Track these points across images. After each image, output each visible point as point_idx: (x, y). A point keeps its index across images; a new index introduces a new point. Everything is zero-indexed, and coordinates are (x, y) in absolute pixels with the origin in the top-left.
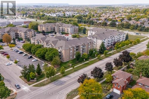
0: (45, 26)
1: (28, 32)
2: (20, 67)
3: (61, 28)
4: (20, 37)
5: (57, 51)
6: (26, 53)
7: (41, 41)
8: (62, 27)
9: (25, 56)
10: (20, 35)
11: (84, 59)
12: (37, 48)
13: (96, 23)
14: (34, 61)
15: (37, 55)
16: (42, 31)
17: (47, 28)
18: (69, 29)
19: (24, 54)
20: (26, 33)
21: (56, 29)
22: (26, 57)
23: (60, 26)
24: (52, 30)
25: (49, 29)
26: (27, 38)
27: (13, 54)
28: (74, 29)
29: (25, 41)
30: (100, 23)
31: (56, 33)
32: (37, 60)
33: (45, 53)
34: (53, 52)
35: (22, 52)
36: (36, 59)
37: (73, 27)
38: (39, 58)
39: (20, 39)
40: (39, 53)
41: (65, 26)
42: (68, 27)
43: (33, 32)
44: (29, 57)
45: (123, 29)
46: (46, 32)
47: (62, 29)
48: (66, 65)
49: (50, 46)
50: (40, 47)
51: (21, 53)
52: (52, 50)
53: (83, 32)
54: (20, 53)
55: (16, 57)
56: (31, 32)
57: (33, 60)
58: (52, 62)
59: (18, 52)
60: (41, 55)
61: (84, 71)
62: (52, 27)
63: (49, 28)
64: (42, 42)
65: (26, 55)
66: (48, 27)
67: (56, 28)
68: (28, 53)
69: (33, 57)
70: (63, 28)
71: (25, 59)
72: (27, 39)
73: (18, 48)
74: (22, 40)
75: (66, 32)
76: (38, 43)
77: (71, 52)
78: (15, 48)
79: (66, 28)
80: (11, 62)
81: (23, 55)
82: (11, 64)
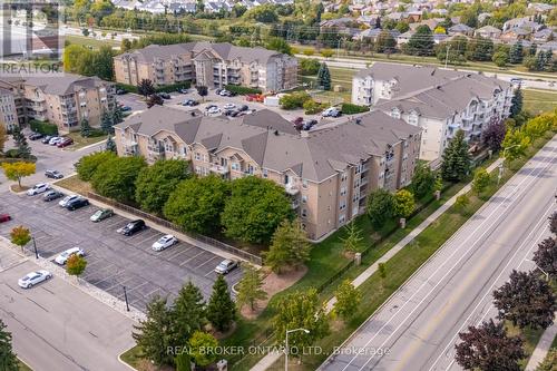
0: (149, 60)
1: (82, 94)
2: (104, 293)
3: (222, 66)
4: (42, 119)
5: (280, 189)
6: (105, 207)
7: (178, 139)
8: (229, 62)
9: (101, 219)
10: (41, 109)
11: (403, 221)
12: (168, 177)
13: (350, 39)
14: (163, 249)
15: (181, 220)
16: (135, 84)
17: (160, 68)
18: (260, 71)
19: (99, 214)
20: (69, 95)
21: (198, 73)
22: (114, 229)
23: (218, 56)
24: (182, 79)
25: (166, 72)
26: (76, 124)
27: (35, 213)
28: (283, 69)
29: (73, 137)
30: (368, 41)
31: (203, 92)
32: (177, 242)
33: (220, 206)
34: (264, 202)
35: (80, 197)
36: (171, 234)
37: (278, 60)
38: (192, 232)
39: (45, 131)
40: (186, 206)
41: (239, 58)
42: (257, 61)
43: (102, 90)
44: (131, 227)
45: (468, 63)
46: (155, 86)
47: (229, 70)
48: (331, 257)
49: (235, 164)
50: (182, 172)
51: (78, 205)
52: (253, 187)
53: (322, 83)
54: (70, 209)
55: (57, 233)
56: (92, 94)
57: (157, 245)
58: (270, 254)
59: (62, 203)
60: (197, 218)
61: (432, 284)
62: (181, 64)
63: (168, 65)
64: (182, 145)
65: (107, 215)
66: (166, 65)
67: (198, 66)
68: (117, 206)
69: (148, 223)
70: (232, 66)
71: (110, 242)
72: (77, 127)
73: (50, 176)
74: (54, 131)
75: (247, 84)
76: (162, 150)
77: (342, 190)
78: (38, 180)
79: (246, 67)
80: (45, 267)
81: (94, 218)
82: (48, 278)
